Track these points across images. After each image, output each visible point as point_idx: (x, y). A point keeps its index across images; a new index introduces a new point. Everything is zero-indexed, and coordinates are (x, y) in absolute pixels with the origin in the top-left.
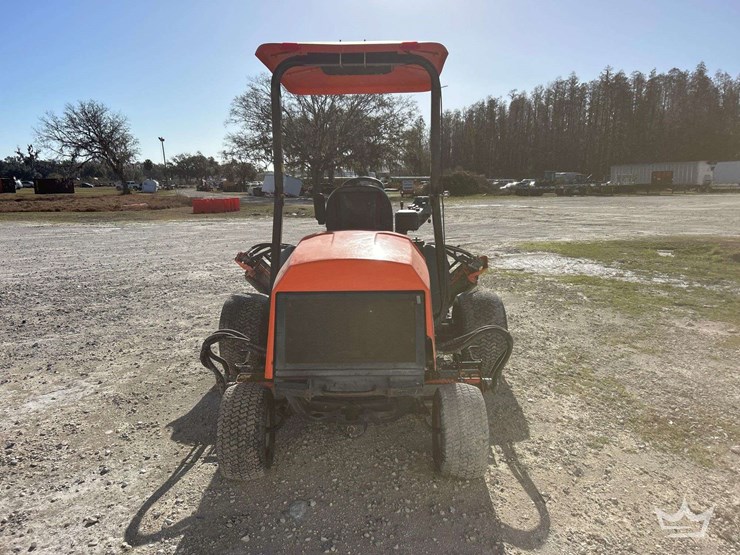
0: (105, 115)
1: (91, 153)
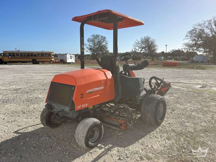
0: (150, 39)
1: (145, 50)
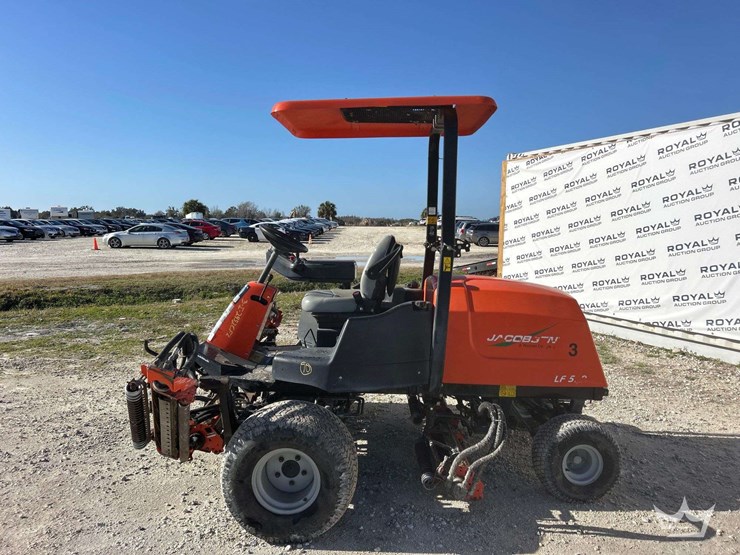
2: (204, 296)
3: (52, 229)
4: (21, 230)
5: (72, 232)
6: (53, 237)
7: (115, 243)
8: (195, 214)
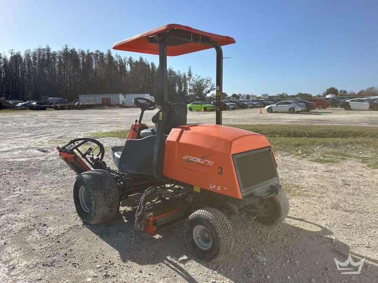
2: (271, 137)
3: (251, 104)
4: (238, 104)
5: (259, 105)
6: (252, 108)
7: (270, 110)
8: (331, 95)
